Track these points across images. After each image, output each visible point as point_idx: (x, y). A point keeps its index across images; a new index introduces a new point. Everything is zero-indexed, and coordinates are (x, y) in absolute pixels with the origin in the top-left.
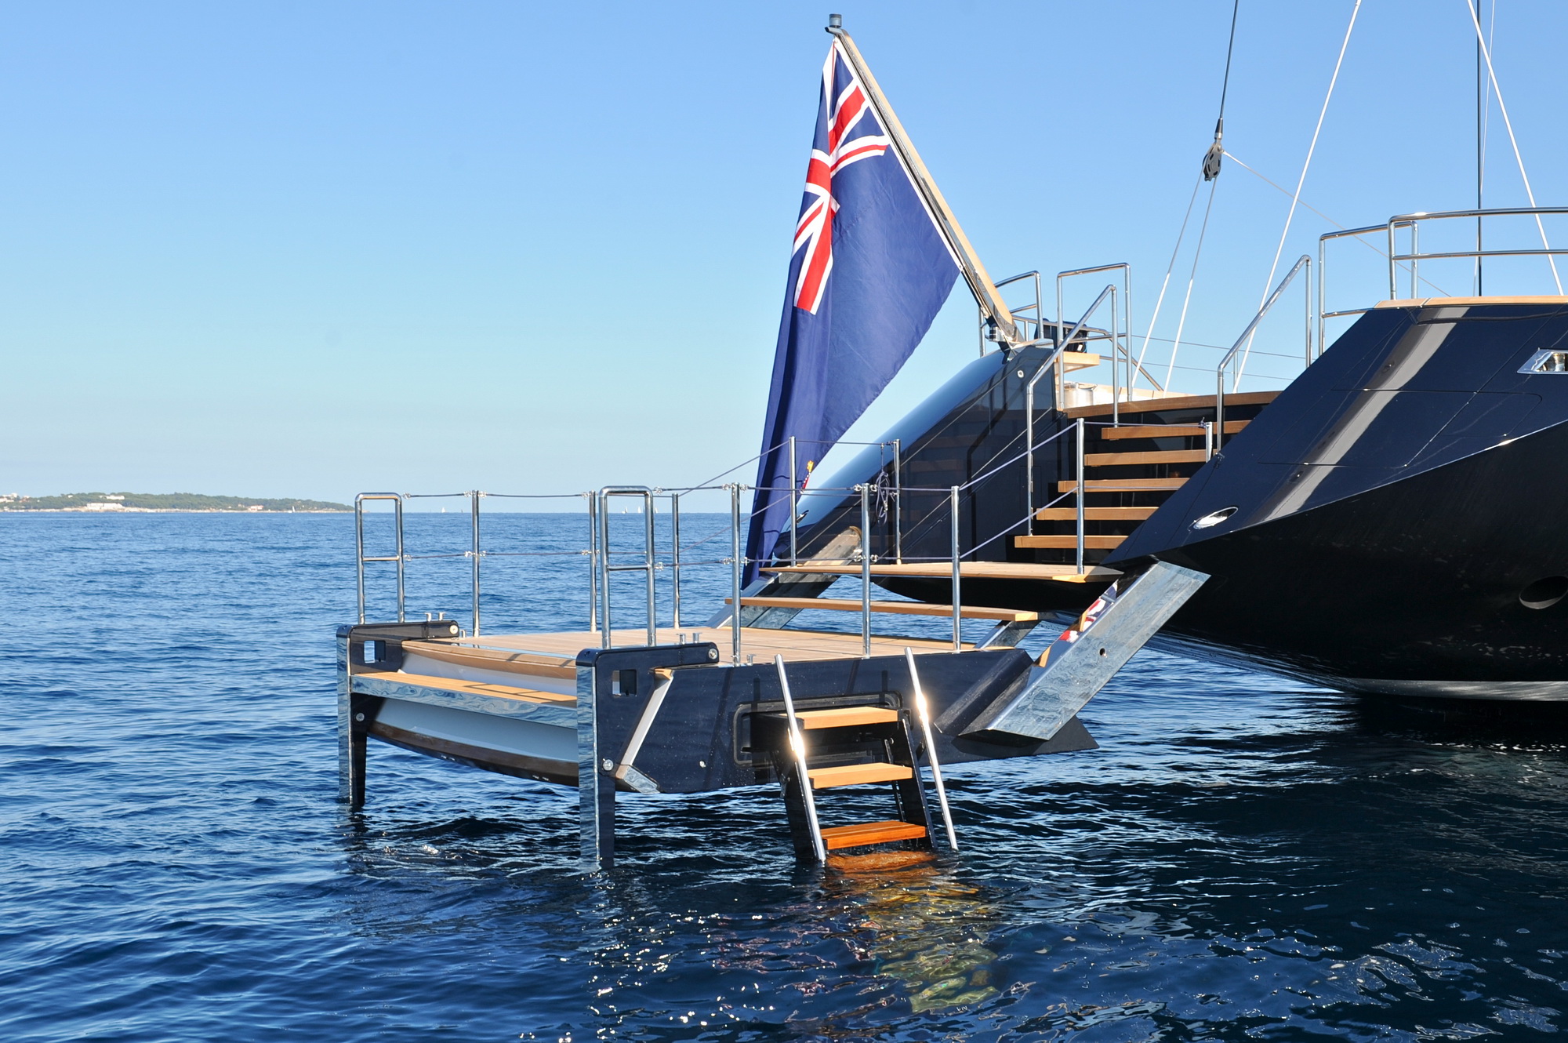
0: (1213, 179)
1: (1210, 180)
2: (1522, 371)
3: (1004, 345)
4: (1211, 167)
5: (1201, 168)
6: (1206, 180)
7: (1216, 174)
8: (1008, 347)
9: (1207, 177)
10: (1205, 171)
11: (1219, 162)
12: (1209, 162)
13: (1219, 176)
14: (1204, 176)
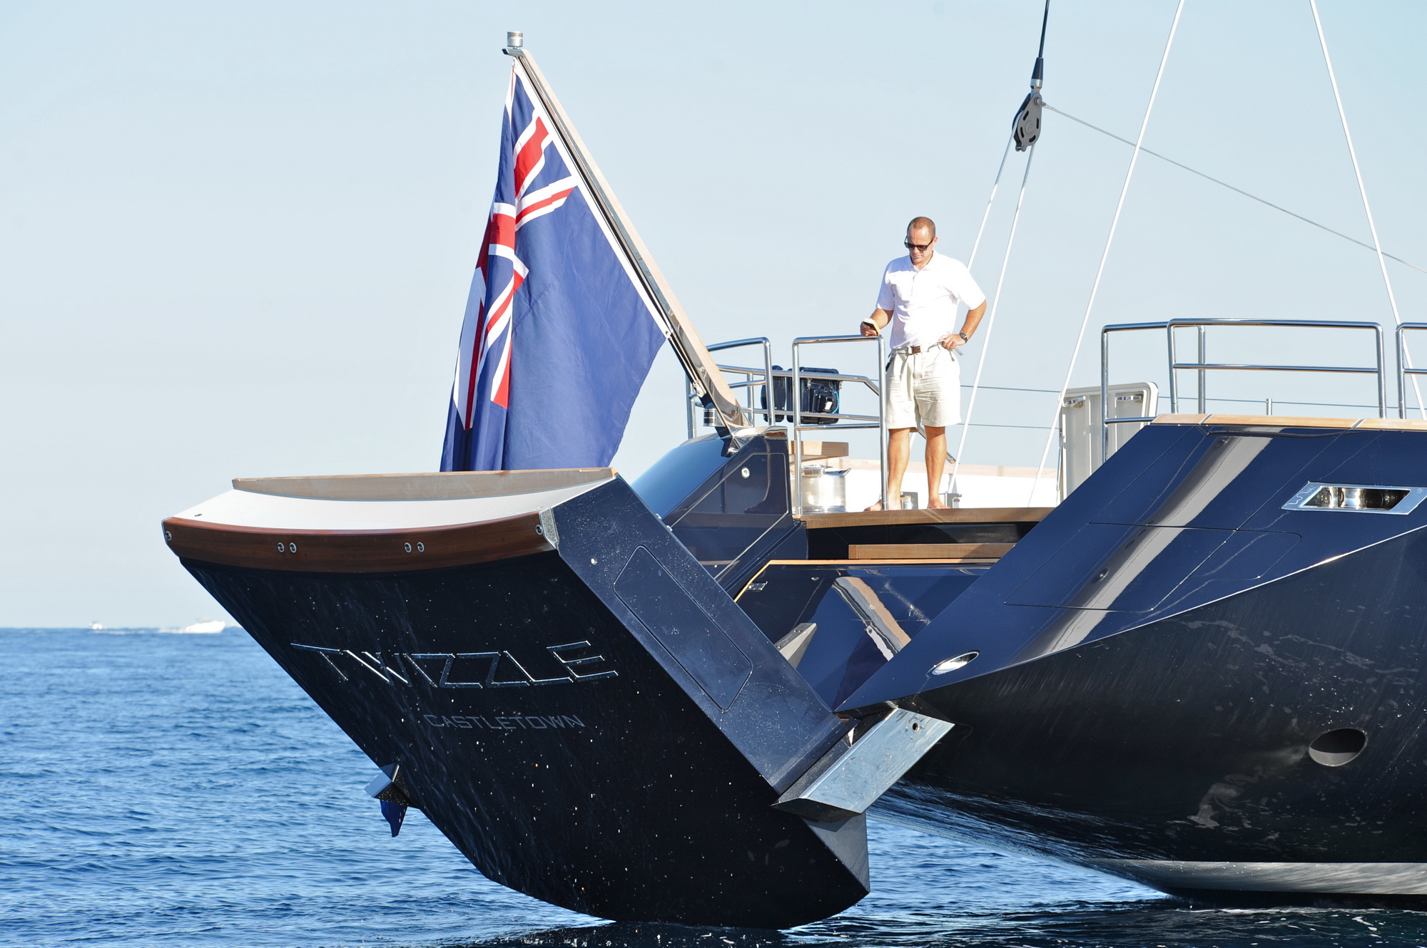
0: (1029, 148)
1: (1024, 150)
2: (1287, 506)
3: (723, 431)
4: (1025, 133)
5: (1009, 132)
6: (1018, 150)
7: (1033, 139)
8: (728, 433)
9: (1020, 146)
10: (1016, 137)
11: (1038, 121)
12: (1023, 124)
13: (1038, 143)
14: (1014, 143)
